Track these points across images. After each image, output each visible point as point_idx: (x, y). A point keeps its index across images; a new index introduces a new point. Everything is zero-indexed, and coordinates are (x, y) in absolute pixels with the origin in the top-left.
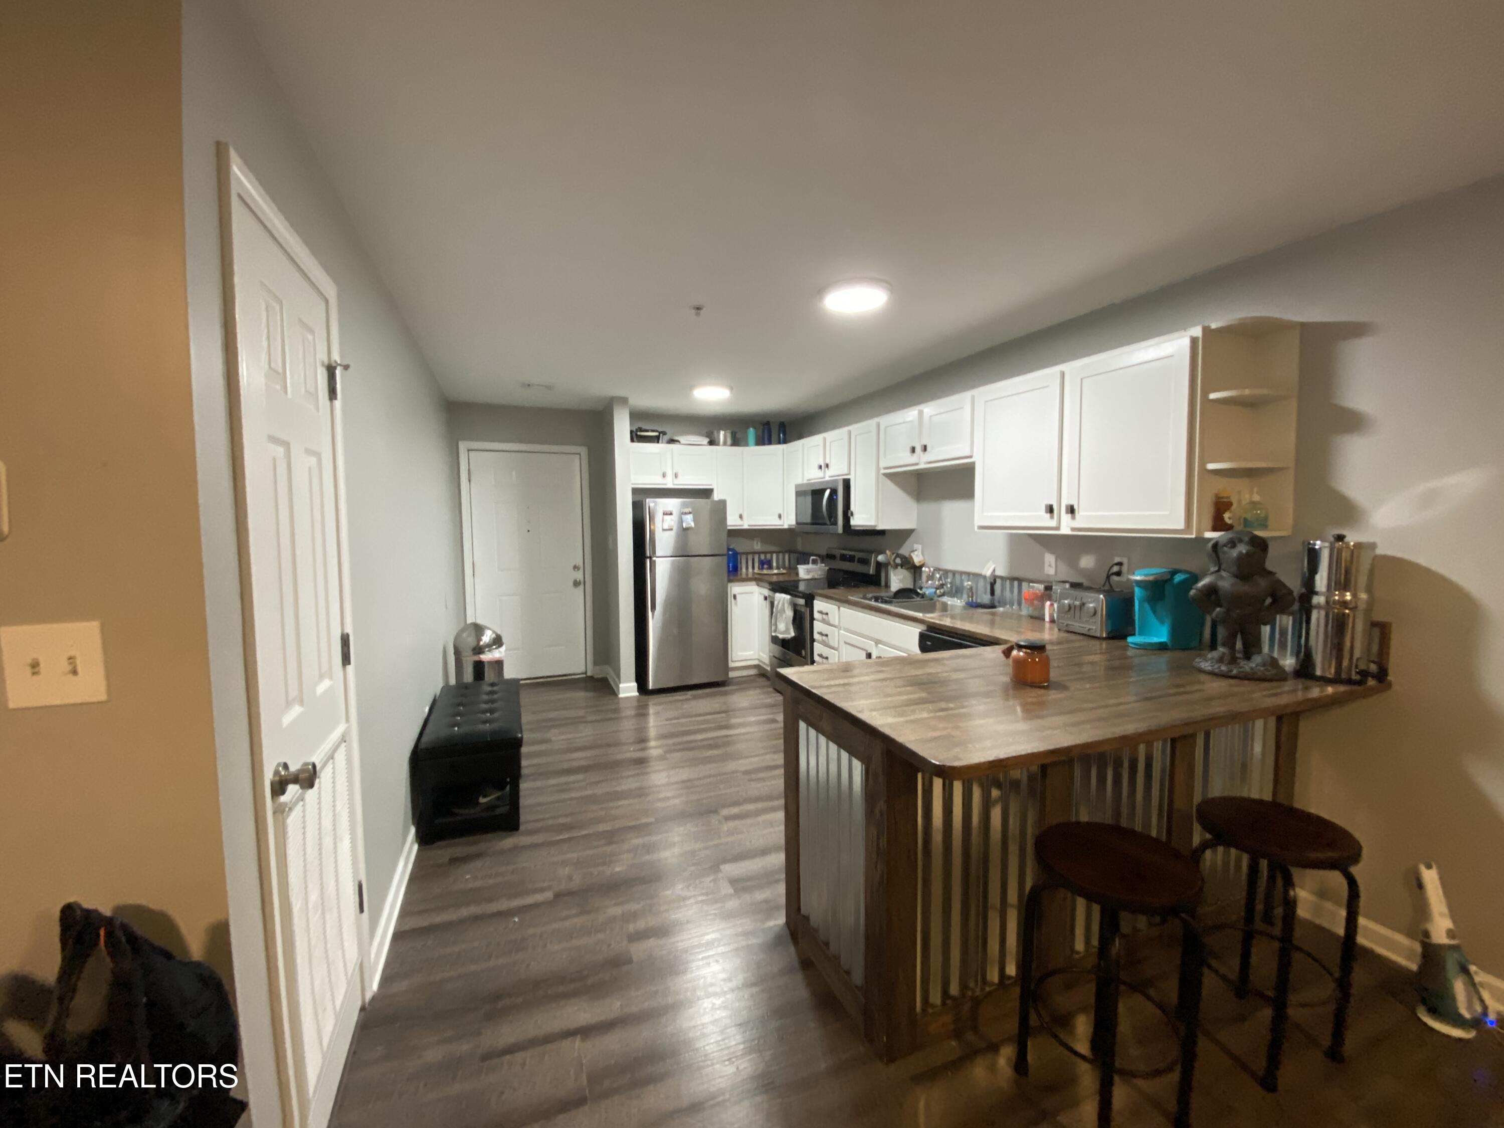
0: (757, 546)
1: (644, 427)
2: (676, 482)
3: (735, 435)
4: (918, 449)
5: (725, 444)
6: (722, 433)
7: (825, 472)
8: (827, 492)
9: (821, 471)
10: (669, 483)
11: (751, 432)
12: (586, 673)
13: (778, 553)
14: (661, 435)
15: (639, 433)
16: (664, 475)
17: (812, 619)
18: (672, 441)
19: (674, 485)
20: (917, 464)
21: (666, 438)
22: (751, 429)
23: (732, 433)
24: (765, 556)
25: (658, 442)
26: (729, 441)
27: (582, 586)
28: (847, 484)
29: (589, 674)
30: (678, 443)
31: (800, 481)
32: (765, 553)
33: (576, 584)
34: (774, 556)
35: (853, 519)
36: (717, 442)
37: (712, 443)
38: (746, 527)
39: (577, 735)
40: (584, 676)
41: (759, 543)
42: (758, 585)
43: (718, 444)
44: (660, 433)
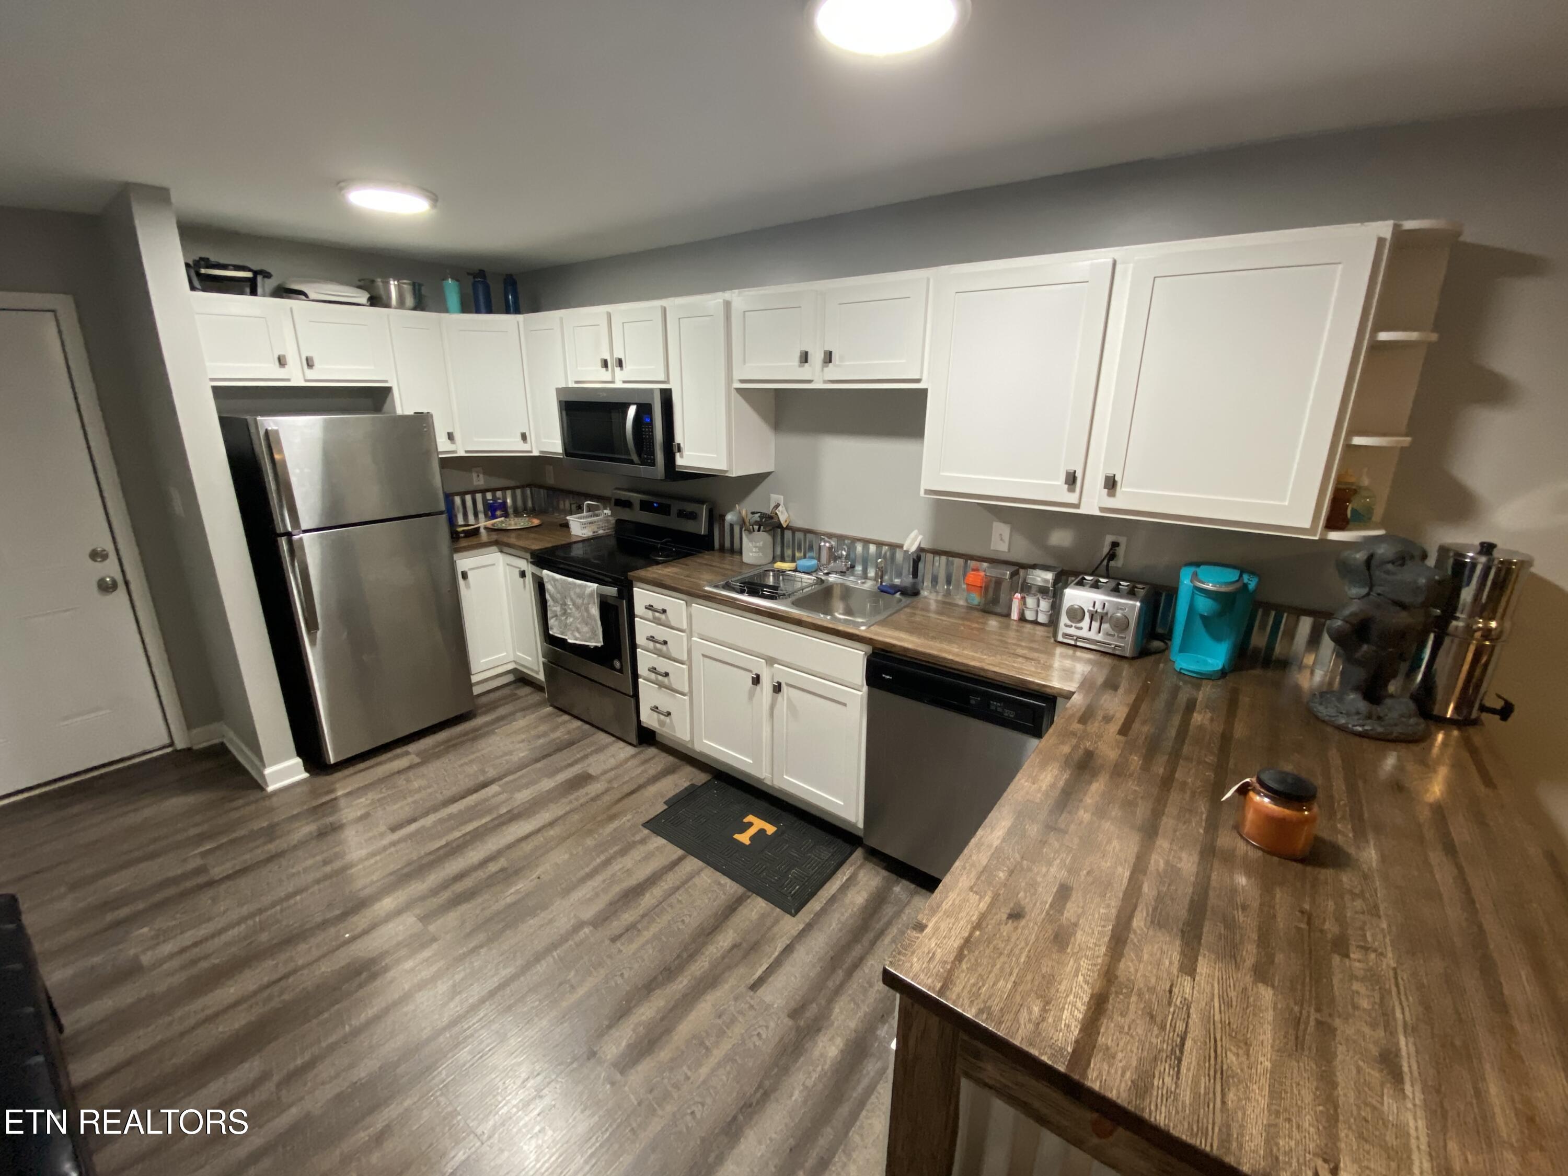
0: (479, 480)
1: (214, 258)
2: (310, 374)
3: (420, 290)
4: (817, 357)
5: (401, 304)
6: (393, 285)
7: (613, 371)
8: (632, 411)
9: (607, 370)
10: (296, 377)
11: (451, 290)
12: (172, 744)
13: (513, 489)
14: (259, 278)
15: (203, 271)
16: (282, 361)
17: (631, 615)
18: (283, 292)
19: (307, 381)
20: (810, 381)
21: (271, 284)
22: (450, 281)
23: (414, 285)
24: (494, 496)
25: (254, 292)
26: (410, 301)
27: (121, 591)
28: (667, 398)
29: (180, 744)
30: (303, 297)
31: (562, 385)
32: (493, 490)
33: (106, 587)
34: (509, 493)
35: (682, 456)
36: (384, 297)
37: (375, 301)
38: (461, 453)
39: (203, 931)
40: (169, 750)
41: (481, 476)
42: (501, 552)
43: (387, 305)
44: (256, 273)
